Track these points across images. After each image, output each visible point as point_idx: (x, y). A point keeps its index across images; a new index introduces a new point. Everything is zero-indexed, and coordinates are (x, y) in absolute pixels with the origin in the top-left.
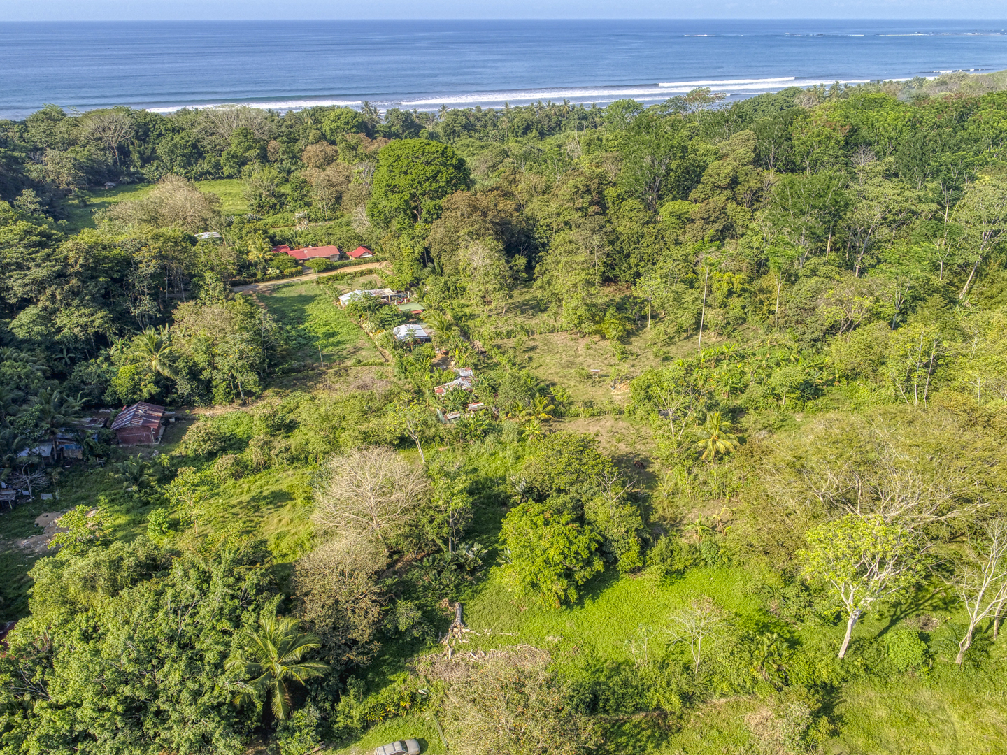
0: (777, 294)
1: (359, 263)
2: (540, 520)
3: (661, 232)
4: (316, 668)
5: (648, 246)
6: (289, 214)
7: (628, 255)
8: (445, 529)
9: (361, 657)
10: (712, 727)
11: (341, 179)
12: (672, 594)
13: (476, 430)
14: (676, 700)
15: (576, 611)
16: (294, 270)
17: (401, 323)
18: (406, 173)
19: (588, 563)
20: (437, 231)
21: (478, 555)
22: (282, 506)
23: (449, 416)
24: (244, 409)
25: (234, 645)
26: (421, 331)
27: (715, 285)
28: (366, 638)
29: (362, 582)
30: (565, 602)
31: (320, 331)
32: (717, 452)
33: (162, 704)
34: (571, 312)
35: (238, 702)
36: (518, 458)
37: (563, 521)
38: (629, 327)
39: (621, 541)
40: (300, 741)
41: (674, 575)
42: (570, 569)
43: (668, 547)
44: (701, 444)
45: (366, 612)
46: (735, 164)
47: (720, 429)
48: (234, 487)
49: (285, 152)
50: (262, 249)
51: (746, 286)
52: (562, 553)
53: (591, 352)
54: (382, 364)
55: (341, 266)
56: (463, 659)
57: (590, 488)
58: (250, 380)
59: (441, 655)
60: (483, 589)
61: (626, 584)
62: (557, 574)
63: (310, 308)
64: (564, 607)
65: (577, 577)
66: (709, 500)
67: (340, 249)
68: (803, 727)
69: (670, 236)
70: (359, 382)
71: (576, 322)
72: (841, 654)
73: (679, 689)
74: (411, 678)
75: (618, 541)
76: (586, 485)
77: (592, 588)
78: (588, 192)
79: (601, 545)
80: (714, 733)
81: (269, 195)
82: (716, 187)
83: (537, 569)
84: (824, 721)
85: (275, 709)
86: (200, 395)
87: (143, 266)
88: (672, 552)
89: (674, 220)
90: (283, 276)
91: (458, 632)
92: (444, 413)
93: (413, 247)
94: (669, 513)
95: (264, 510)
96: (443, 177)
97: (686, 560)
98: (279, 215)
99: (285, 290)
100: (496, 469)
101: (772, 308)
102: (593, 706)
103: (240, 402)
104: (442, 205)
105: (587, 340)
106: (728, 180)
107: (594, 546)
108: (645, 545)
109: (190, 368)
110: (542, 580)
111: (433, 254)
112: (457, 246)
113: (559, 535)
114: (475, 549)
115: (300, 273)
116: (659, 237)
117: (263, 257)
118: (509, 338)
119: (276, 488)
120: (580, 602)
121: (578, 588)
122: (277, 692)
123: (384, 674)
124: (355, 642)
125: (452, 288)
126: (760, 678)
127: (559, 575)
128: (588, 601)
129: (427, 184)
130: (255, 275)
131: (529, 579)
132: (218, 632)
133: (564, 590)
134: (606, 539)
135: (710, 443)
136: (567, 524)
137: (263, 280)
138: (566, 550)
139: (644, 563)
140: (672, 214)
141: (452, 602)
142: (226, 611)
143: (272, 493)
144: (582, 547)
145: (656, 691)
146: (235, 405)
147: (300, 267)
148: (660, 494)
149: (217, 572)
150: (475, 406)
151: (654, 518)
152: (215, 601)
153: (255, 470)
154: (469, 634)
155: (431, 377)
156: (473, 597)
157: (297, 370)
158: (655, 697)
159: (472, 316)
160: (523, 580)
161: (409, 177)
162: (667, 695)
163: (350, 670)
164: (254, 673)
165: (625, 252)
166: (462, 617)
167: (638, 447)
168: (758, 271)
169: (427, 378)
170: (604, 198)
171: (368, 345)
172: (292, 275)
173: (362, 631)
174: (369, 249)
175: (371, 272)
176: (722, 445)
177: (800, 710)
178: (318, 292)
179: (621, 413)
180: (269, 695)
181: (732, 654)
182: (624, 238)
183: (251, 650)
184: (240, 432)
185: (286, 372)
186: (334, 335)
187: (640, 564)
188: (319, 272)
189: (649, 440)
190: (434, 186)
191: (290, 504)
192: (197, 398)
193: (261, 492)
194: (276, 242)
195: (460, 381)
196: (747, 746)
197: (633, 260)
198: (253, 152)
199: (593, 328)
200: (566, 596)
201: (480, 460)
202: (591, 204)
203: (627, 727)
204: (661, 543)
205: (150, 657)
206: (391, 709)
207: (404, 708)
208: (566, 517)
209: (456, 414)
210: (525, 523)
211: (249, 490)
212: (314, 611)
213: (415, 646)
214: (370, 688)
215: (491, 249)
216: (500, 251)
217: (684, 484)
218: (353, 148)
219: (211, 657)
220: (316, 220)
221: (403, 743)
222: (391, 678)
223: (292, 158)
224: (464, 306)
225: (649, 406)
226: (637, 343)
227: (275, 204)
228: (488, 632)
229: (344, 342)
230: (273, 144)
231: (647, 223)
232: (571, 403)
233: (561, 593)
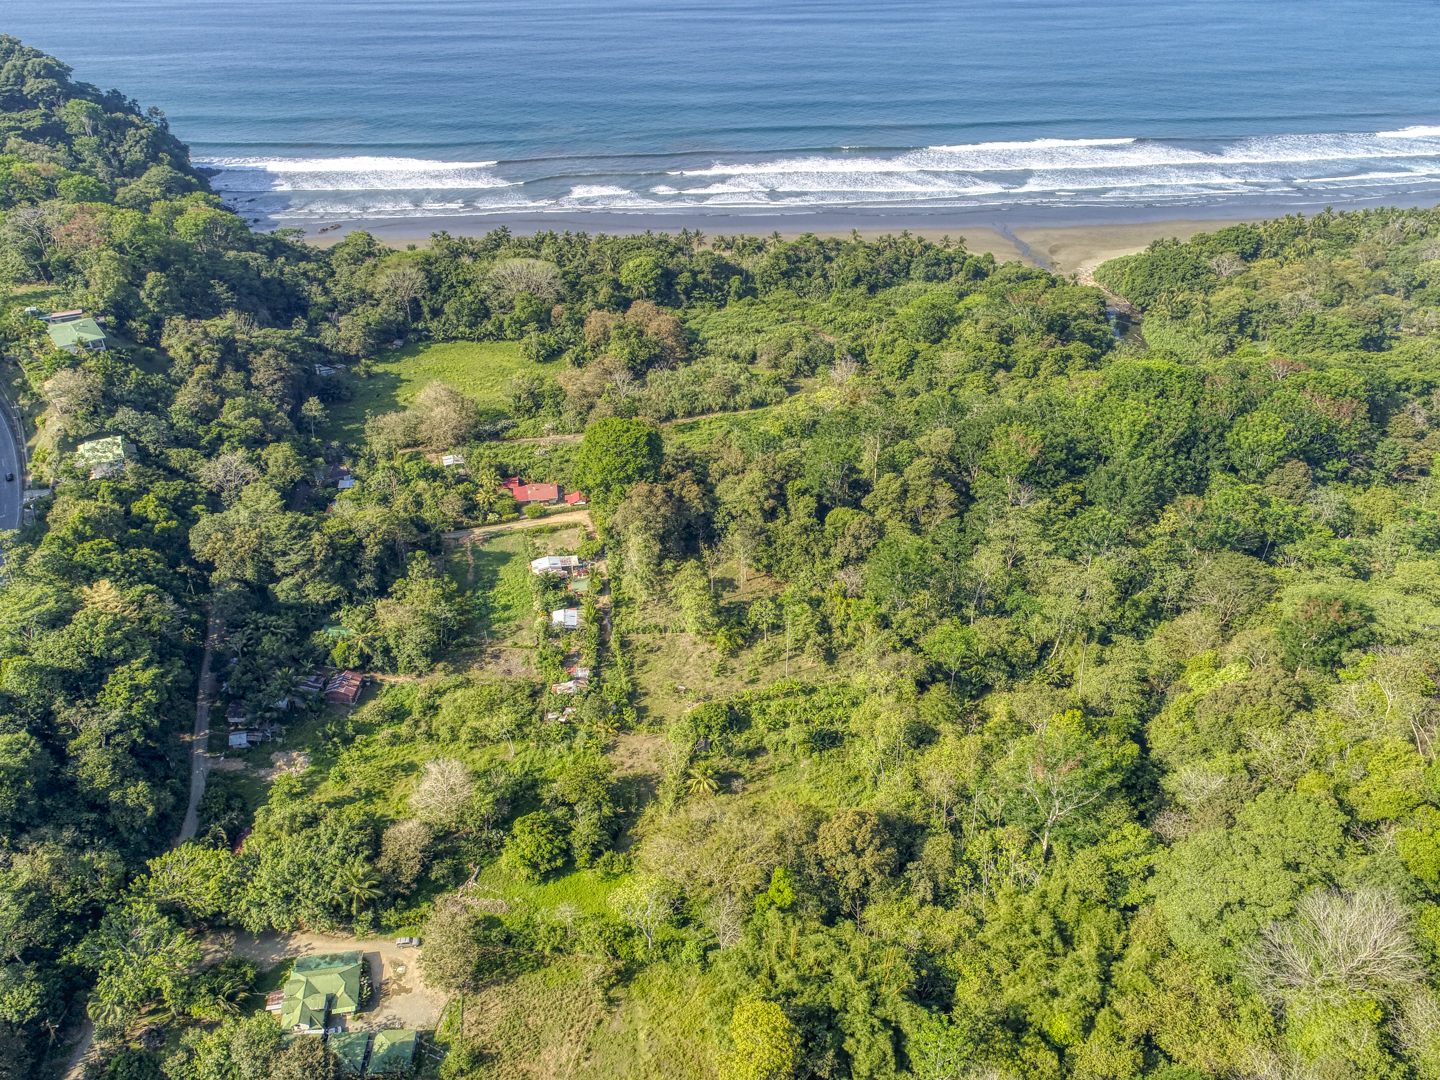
1: (571, 511)
4: (378, 893)
9: (405, 890)
11: (596, 387)
12: (606, 887)
15: (543, 885)
16: (511, 516)
17: (562, 607)
19: (551, 861)
22: (411, 775)
23: (549, 716)
24: (418, 681)
25: (338, 874)
26: (571, 619)
28: (409, 881)
29: (411, 851)
30: (533, 881)
31: (502, 601)
33: (299, 896)
35: (334, 903)
38: (740, 641)
39: (581, 849)
40: (362, 926)
41: (610, 876)
42: (536, 863)
44: (690, 782)
45: (412, 868)
47: (705, 775)
48: (389, 753)
55: (554, 513)
56: (464, 901)
59: (454, 896)
60: (496, 861)
61: (579, 875)
62: (529, 863)
63: (503, 570)
64: (531, 884)
65: (540, 868)
67: (562, 489)
70: (507, 666)
74: (429, 906)
75: (578, 849)
77: (557, 873)
79: (565, 850)
85: (352, 909)
86: (389, 667)
87: (368, 551)
90: (501, 522)
91: (471, 883)
92: (548, 711)
95: (399, 775)
98: (532, 423)
99: (495, 540)
103: (416, 675)
109: (383, 648)
114: (500, 834)
115: (515, 519)
119: (411, 759)
120: (544, 882)
121: (544, 873)
122: (355, 902)
123: (417, 901)
124: (403, 882)
130: (477, 519)
132: (333, 865)
133: (532, 874)
134: (571, 847)
137: (482, 525)
138: (535, 852)
139: (592, 864)
141: (476, 865)
142: (340, 855)
143: (408, 762)
146: (413, 676)
147: (518, 511)
150: (571, 710)
152: (333, 850)
154: (476, 887)
156: (490, 864)
157: (468, 646)
163: (397, 896)
164: (344, 890)
166: (477, 876)
167: (661, 770)
172: (508, 521)
173: (408, 877)
178: (520, 548)
180: (351, 902)
183: (345, 879)
184: (407, 703)
185: (460, 646)
186: (509, 608)
187: (589, 865)
188: (534, 518)
191: (415, 775)
192: (387, 669)
193: (403, 760)
194: (508, 475)
195: (571, 684)
205: (298, 874)
207: (418, 921)
208: (548, 829)
209: (555, 715)
211: (395, 758)
212: (383, 863)
213: (441, 889)
214: (408, 907)
218: (626, 336)
219: (326, 878)
221: (411, 939)
222: (421, 904)
223: (576, 324)
226: (741, 659)
228: (487, 888)
229: (513, 619)
230: (558, 309)
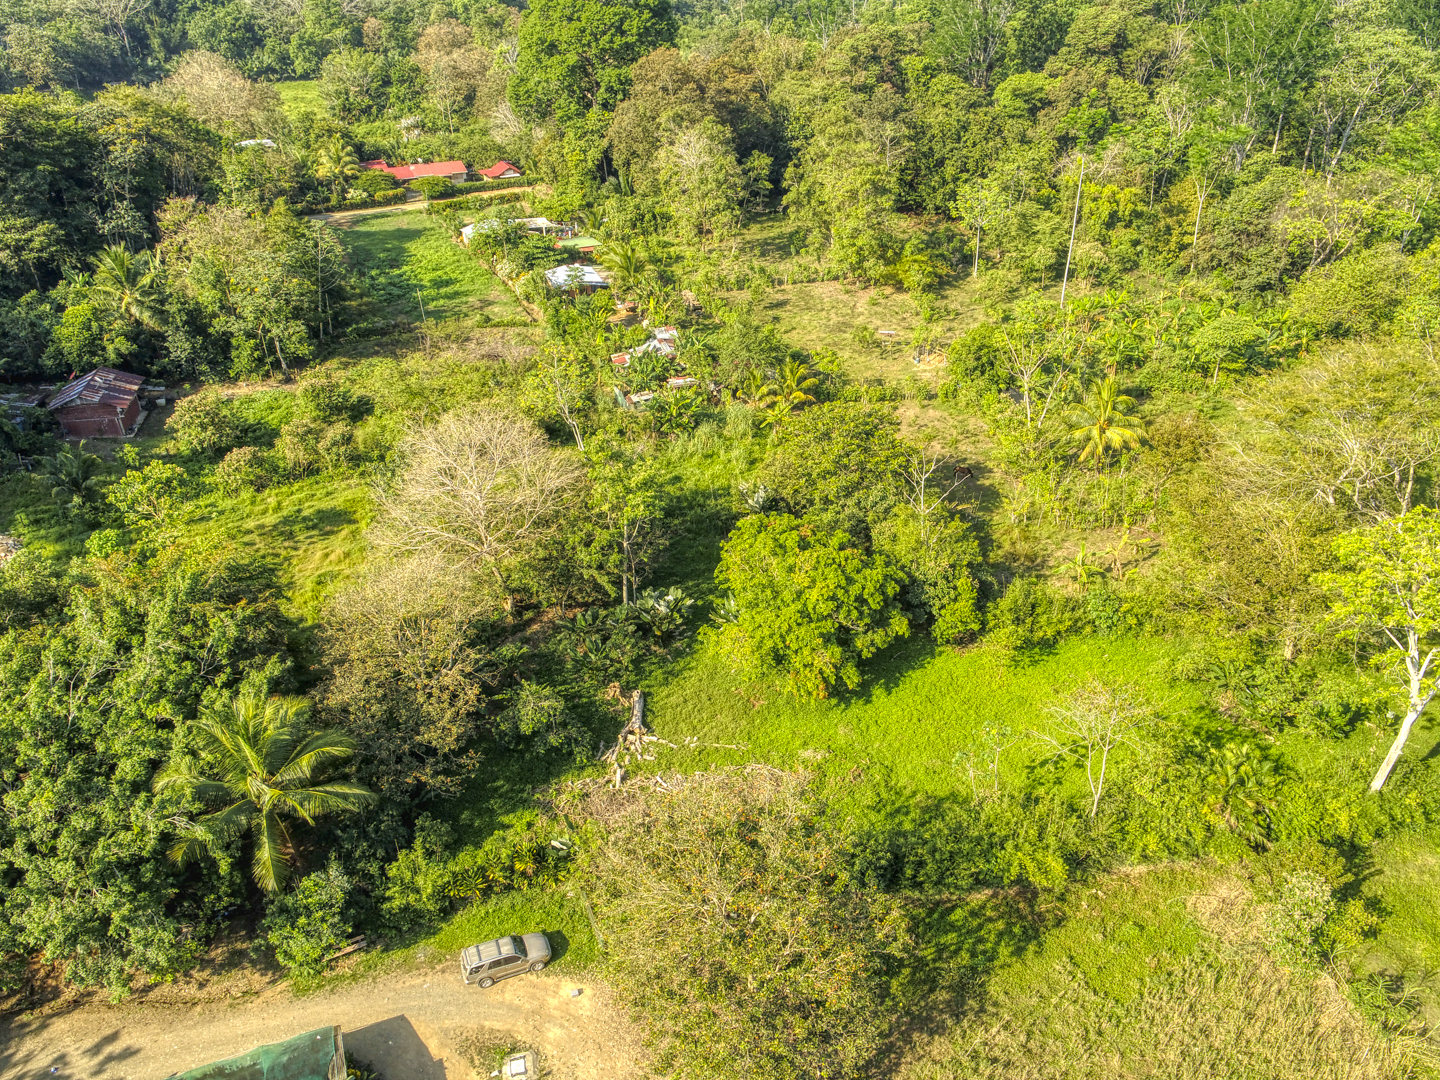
0: (1196, 215)
1: (499, 187)
2: (791, 540)
3: (998, 121)
4: (348, 796)
5: (974, 145)
6: (392, 123)
7: (941, 163)
8: (615, 557)
9: (441, 778)
10: (1124, 917)
11: (475, 66)
12: (1035, 680)
13: (680, 415)
14: (1057, 866)
15: (857, 708)
16: (391, 193)
17: (560, 262)
18: (570, 19)
19: (880, 620)
20: (624, 118)
21: (676, 607)
22: (332, 533)
23: (635, 398)
24: (287, 387)
25: (177, 745)
26: (591, 275)
27: (1089, 206)
28: (450, 743)
29: (444, 639)
30: (838, 692)
31: (426, 278)
32: (1107, 448)
34: (845, 242)
35: (178, 855)
36: (753, 462)
37: (834, 542)
38: (943, 270)
39: (941, 583)
40: (308, 934)
41: (1037, 647)
42: (847, 630)
43: (1027, 596)
44: (1078, 434)
45: (454, 696)
46: (1126, 13)
47: (1114, 409)
48: (253, 503)
49: (391, 35)
50: (339, 159)
51: (1140, 207)
52: (833, 598)
53: (879, 309)
54: (525, 325)
55: (469, 191)
56: (642, 789)
57: (883, 498)
58: (292, 335)
59: (601, 781)
60: (684, 669)
61: (947, 664)
62: (822, 635)
63: (412, 247)
64: (834, 701)
65: (859, 644)
66: (1094, 529)
67: (469, 166)
68: (1318, 919)
69: (1012, 127)
70: (485, 350)
71: (854, 259)
72: (1377, 784)
73: (1063, 845)
74: (542, 821)
75: (935, 584)
76: (875, 493)
77: (886, 669)
78: (875, 59)
79: (904, 588)
80: (1128, 930)
81: (360, 93)
82: (1090, 52)
83: (785, 627)
84: (1355, 908)
85: (258, 871)
86: (212, 363)
88: (1033, 607)
89: (1019, 103)
90: (374, 204)
91: (636, 741)
92: (626, 394)
93: (585, 152)
94: (1023, 547)
95: (301, 538)
96: (633, 26)
97: (1060, 622)
98: (377, 123)
99: (374, 222)
100: (714, 477)
101: (1186, 239)
102: (892, 877)
103: (280, 377)
104: (632, 76)
105: (873, 292)
106: (1111, 38)
107: (892, 589)
108: (985, 595)
109: (189, 313)
110: (794, 646)
111: (618, 159)
112: (655, 144)
113: (827, 565)
114: (670, 598)
115: (401, 199)
116: (995, 130)
117: (342, 172)
118: (741, 288)
119: (326, 504)
120: (864, 692)
121: (862, 665)
122: (265, 839)
123: (491, 812)
124: (431, 751)
125: (648, 217)
126: (1220, 824)
127: (827, 639)
128: (878, 692)
129: (606, 38)
130: (327, 200)
131: (769, 644)
132: (148, 722)
133: (835, 667)
134: (914, 580)
135: (1095, 433)
136: (842, 548)
137: (340, 208)
138: (840, 593)
139: (984, 624)
140: (1016, 94)
141: (626, 690)
142: (170, 686)
143: (319, 511)
144: (870, 588)
145: (1016, 847)
146: (272, 382)
147: (402, 192)
148: (1005, 521)
149: (158, 614)
150: (680, 381)
151: (995, 556)
152: (143, 666)
153: (291, 476)
154: (657, 745)
155: (607, 339)
156: (666, 682)
157: (383, 332)
158: (1015, 860)
159: (679, 258)
160: (759, 647)
161: (575, 24)
162: (1039, 856)
163: (421, 801)
164: (213, 799)
165: (936, 156)
166: (644, 716)
167: (962, 447)
168: (1156, 192)
169: (599, 341)
170: (901, 72)
171: (505, 298)
172: (388, 202)
173: (444, 730)
174: (515, 165)
175: (517, 198)
176: (1115, 436)
177: (1311, 888)
178: (428, 225)
179: (931, 397)
180: (248, 842)
181: (1165, 781)
182: (935, 131)
183: (210, 758)
184: (273, 419)
185: (365, 334)
186: (448, 283)
187: (975, 627)
188: (431, 198)
189: (981, 438)
190: (618, 41)
191: (346, 530)
192: (204, 367)
193: (299, 511)
194: (365, 155)
195: (656, 342)
196: (1197, 956)
197: (949, 170)
198: (339, 33)
199: (882, 269)
200: (839, 678)
201: (686, 464)
202: (881, 79)
203: (958, 915)
204: (1016, 590)
206: (497, 874)
207: (523, 874)
208: (840, 536)
209: (647, 395)
210: (763, 545)
211: (279, 507)
212: (346, 690)
213: (556, 763)
214: (461, 839)
215: (712, 138)
216: (727, 142)
217: (1047, 502)
218: (497, 25)
219: (127, 769)
220: (434, 130)
221: (518, 942)
222: (505, 819)
223: (403, 48)
224: (666, 245)
225: (981, 383)
226: (956, 298)
227: (370, 107)
228: (692, 742)
229: (466, 294)
230: (372, 23)
231: (973, 105)
232: (845, 383)
233: (829, 671)
